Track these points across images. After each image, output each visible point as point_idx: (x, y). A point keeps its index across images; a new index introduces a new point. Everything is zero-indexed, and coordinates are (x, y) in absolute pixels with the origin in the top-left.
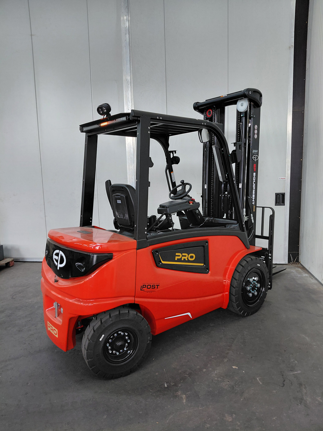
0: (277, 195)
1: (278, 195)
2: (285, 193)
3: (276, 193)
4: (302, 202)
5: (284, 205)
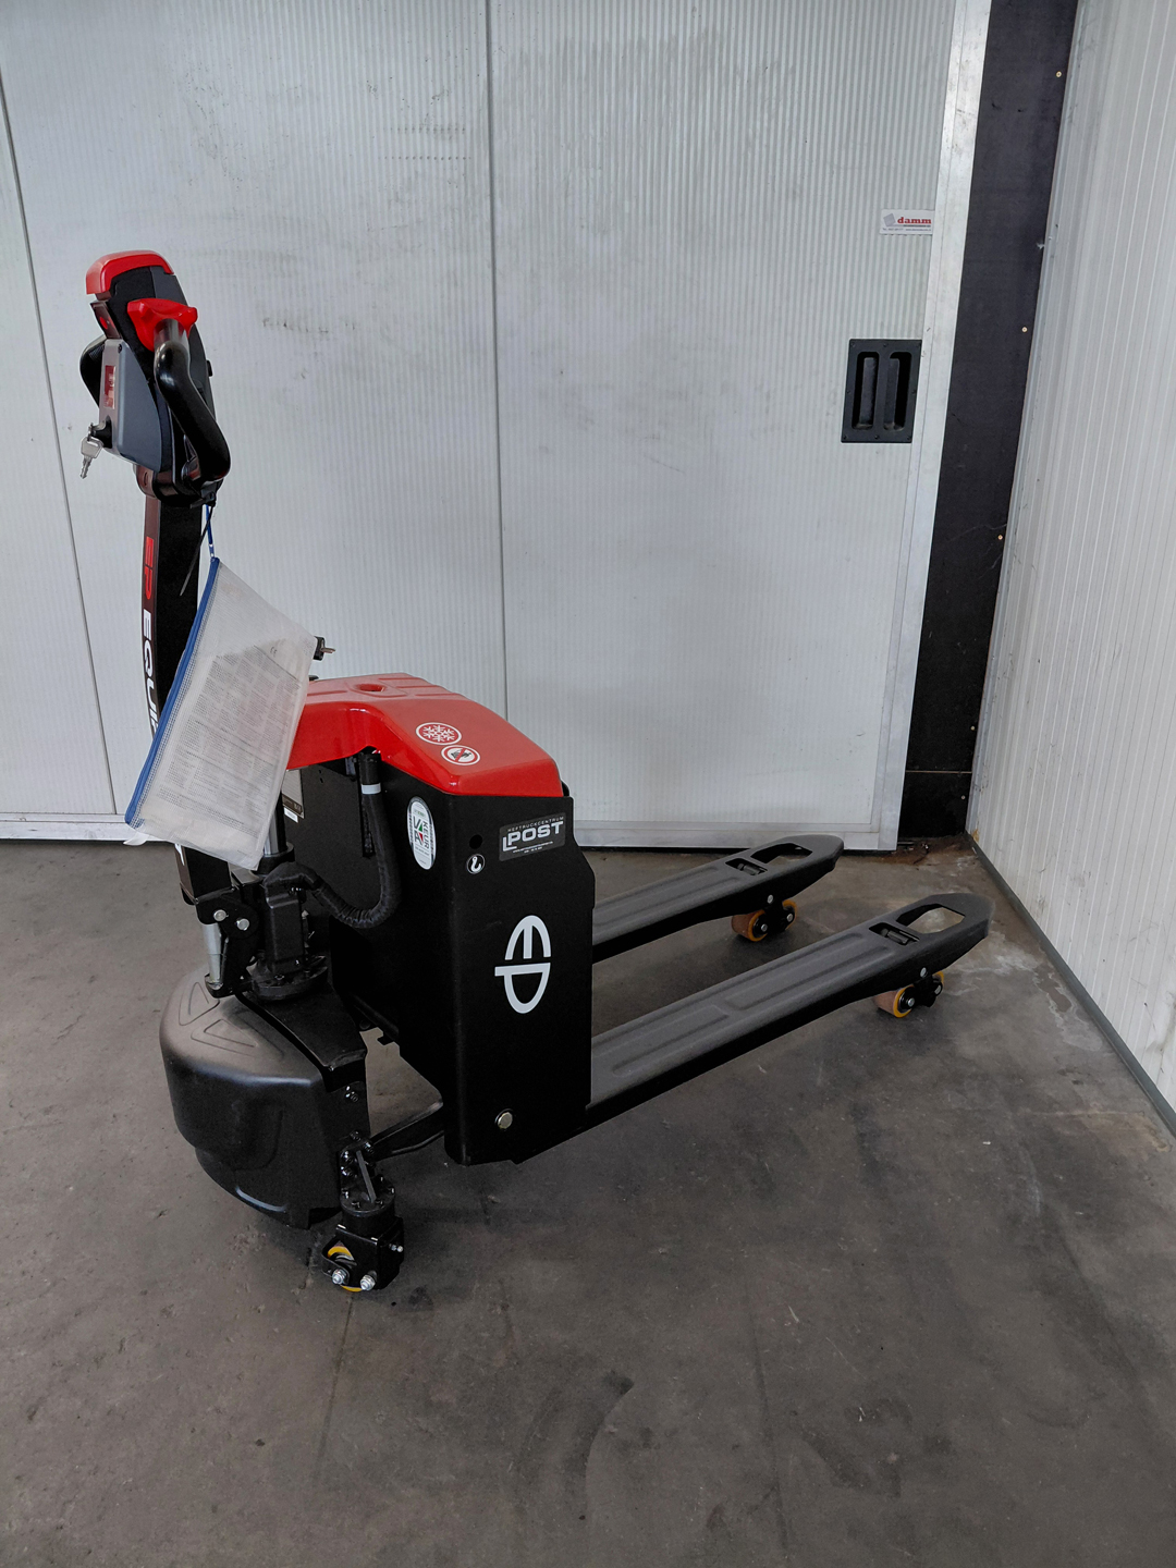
0: (862, 354)
1: (868, 362)
2: (919, 343)
3: (852, 342)
4: (1032, 418)
5: (909, 440)
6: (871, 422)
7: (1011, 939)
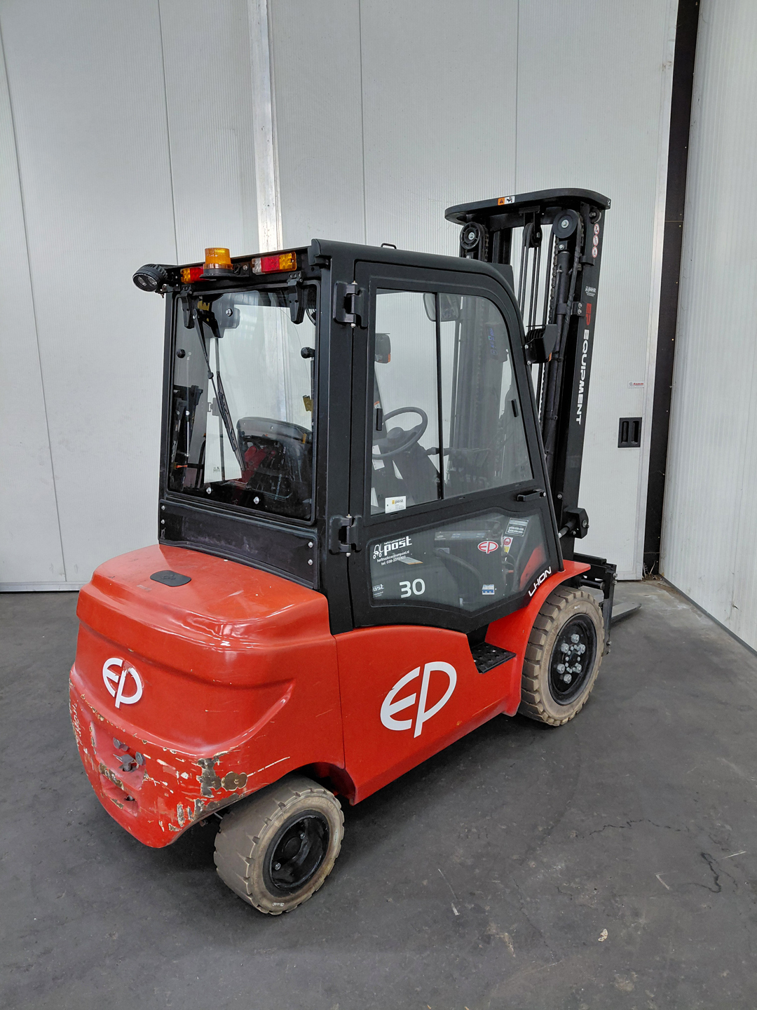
1: (626, 423)
2: (642, 418)
3: (620, 419)
4: (672, 438)
5: (639, 446)
6: (627, 441)
7: (681, 601)
